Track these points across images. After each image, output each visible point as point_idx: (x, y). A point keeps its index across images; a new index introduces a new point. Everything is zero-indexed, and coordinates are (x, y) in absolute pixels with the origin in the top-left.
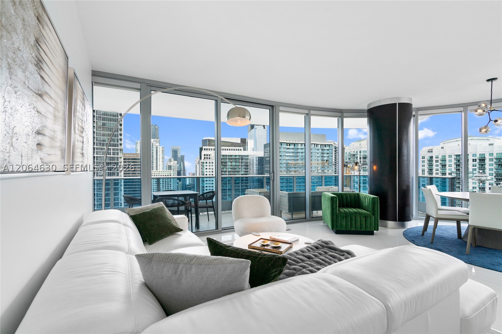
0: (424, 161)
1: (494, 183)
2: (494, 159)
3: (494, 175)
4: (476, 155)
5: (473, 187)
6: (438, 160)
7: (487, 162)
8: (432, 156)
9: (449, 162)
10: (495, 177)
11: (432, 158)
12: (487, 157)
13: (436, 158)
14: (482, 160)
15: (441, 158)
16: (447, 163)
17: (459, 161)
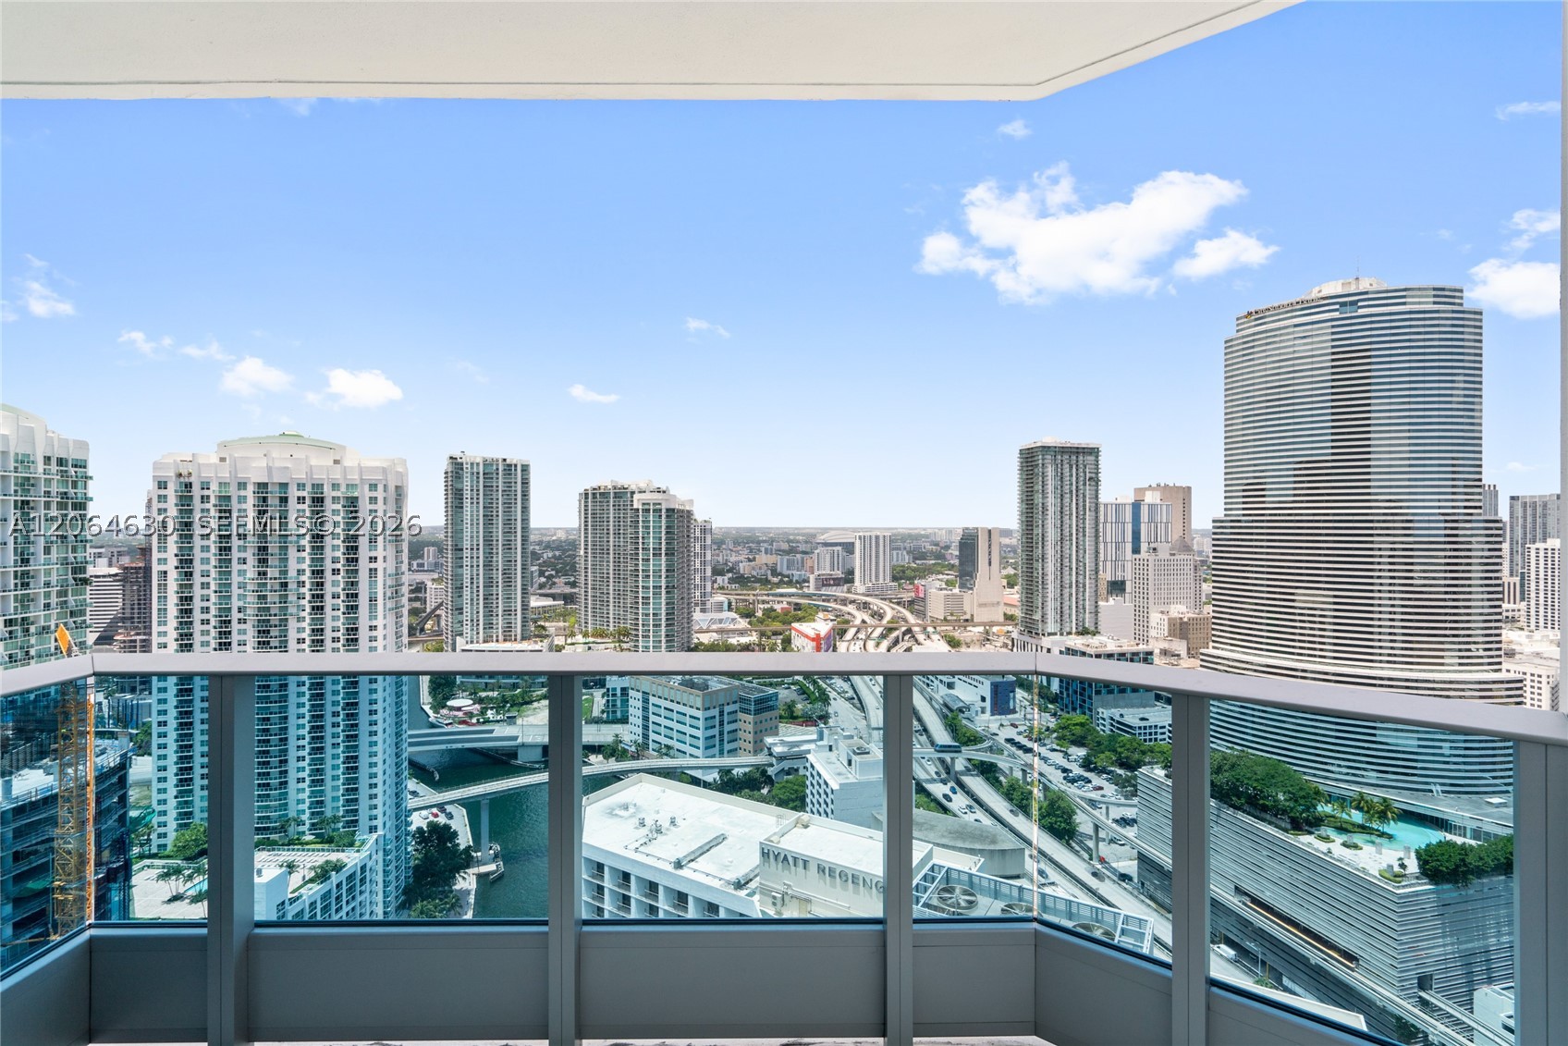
0: (165, 496)
1: (342, 556)
2: (342, 499)
3: (342, 539)
4: (304, 485)
5: (298, 571)
6: (208, 497)
7: (329, 506)
8: (191, 484)
9: (239, 502)
10: (344, 542)
11: (191, 487)
12: (328, 492)
13: (203, 489)
14: (318, 501)
15: (217, 489)
16: (235, 505)
17: (264, 502)
